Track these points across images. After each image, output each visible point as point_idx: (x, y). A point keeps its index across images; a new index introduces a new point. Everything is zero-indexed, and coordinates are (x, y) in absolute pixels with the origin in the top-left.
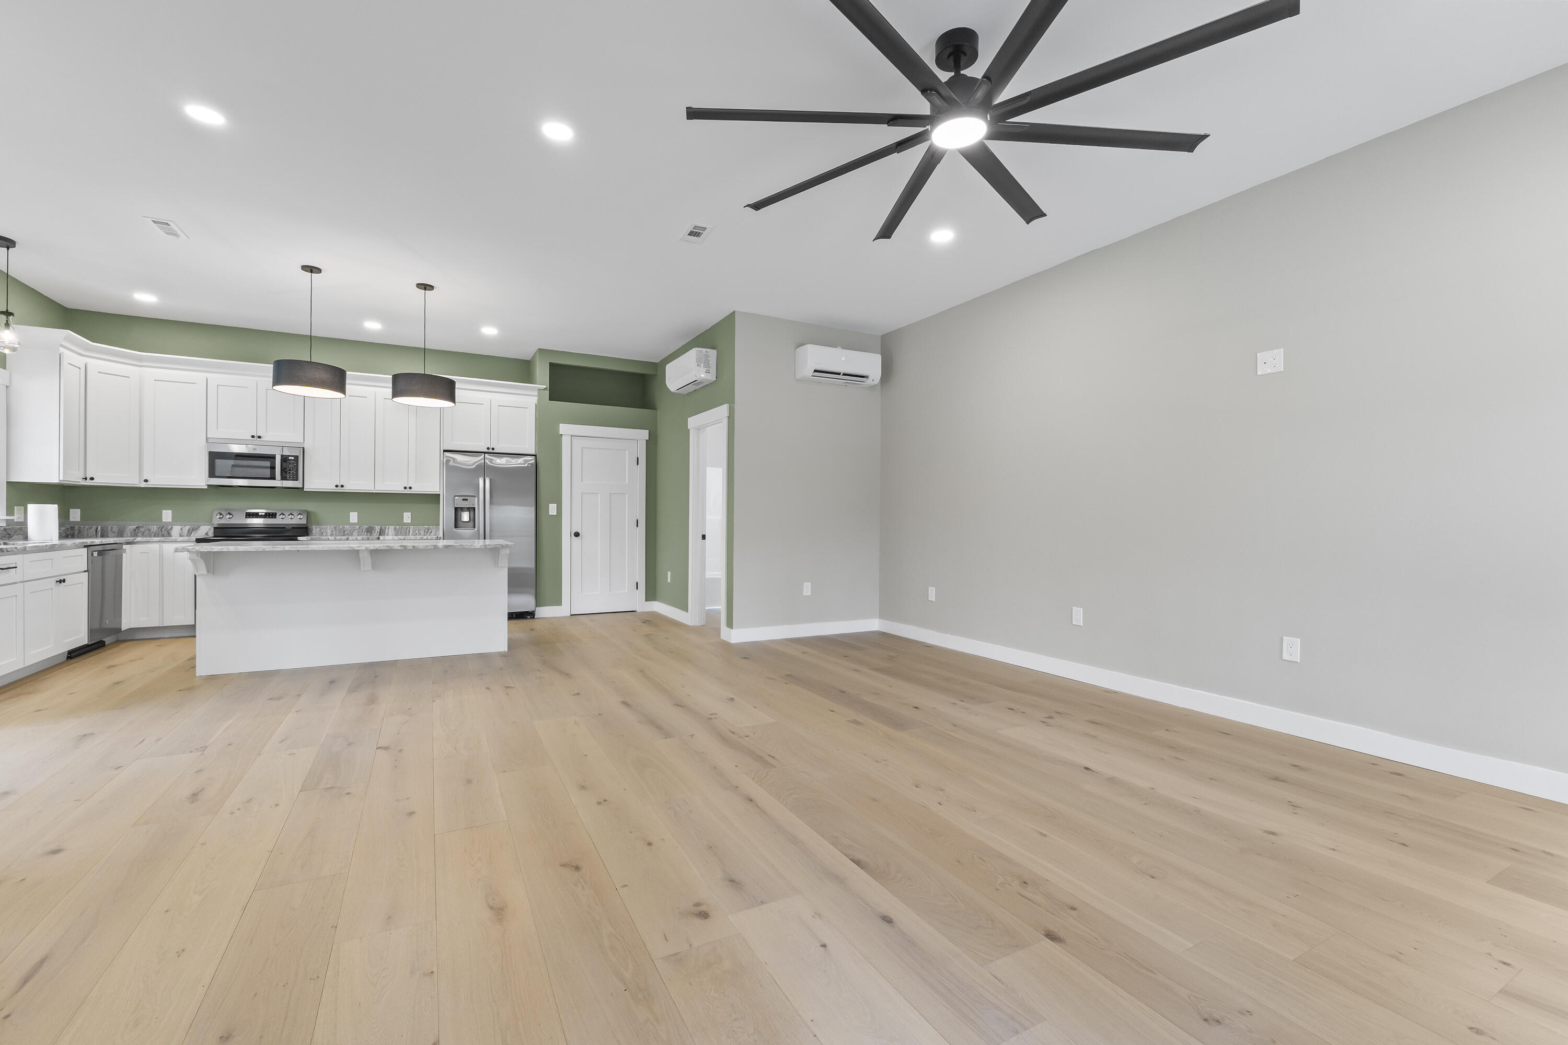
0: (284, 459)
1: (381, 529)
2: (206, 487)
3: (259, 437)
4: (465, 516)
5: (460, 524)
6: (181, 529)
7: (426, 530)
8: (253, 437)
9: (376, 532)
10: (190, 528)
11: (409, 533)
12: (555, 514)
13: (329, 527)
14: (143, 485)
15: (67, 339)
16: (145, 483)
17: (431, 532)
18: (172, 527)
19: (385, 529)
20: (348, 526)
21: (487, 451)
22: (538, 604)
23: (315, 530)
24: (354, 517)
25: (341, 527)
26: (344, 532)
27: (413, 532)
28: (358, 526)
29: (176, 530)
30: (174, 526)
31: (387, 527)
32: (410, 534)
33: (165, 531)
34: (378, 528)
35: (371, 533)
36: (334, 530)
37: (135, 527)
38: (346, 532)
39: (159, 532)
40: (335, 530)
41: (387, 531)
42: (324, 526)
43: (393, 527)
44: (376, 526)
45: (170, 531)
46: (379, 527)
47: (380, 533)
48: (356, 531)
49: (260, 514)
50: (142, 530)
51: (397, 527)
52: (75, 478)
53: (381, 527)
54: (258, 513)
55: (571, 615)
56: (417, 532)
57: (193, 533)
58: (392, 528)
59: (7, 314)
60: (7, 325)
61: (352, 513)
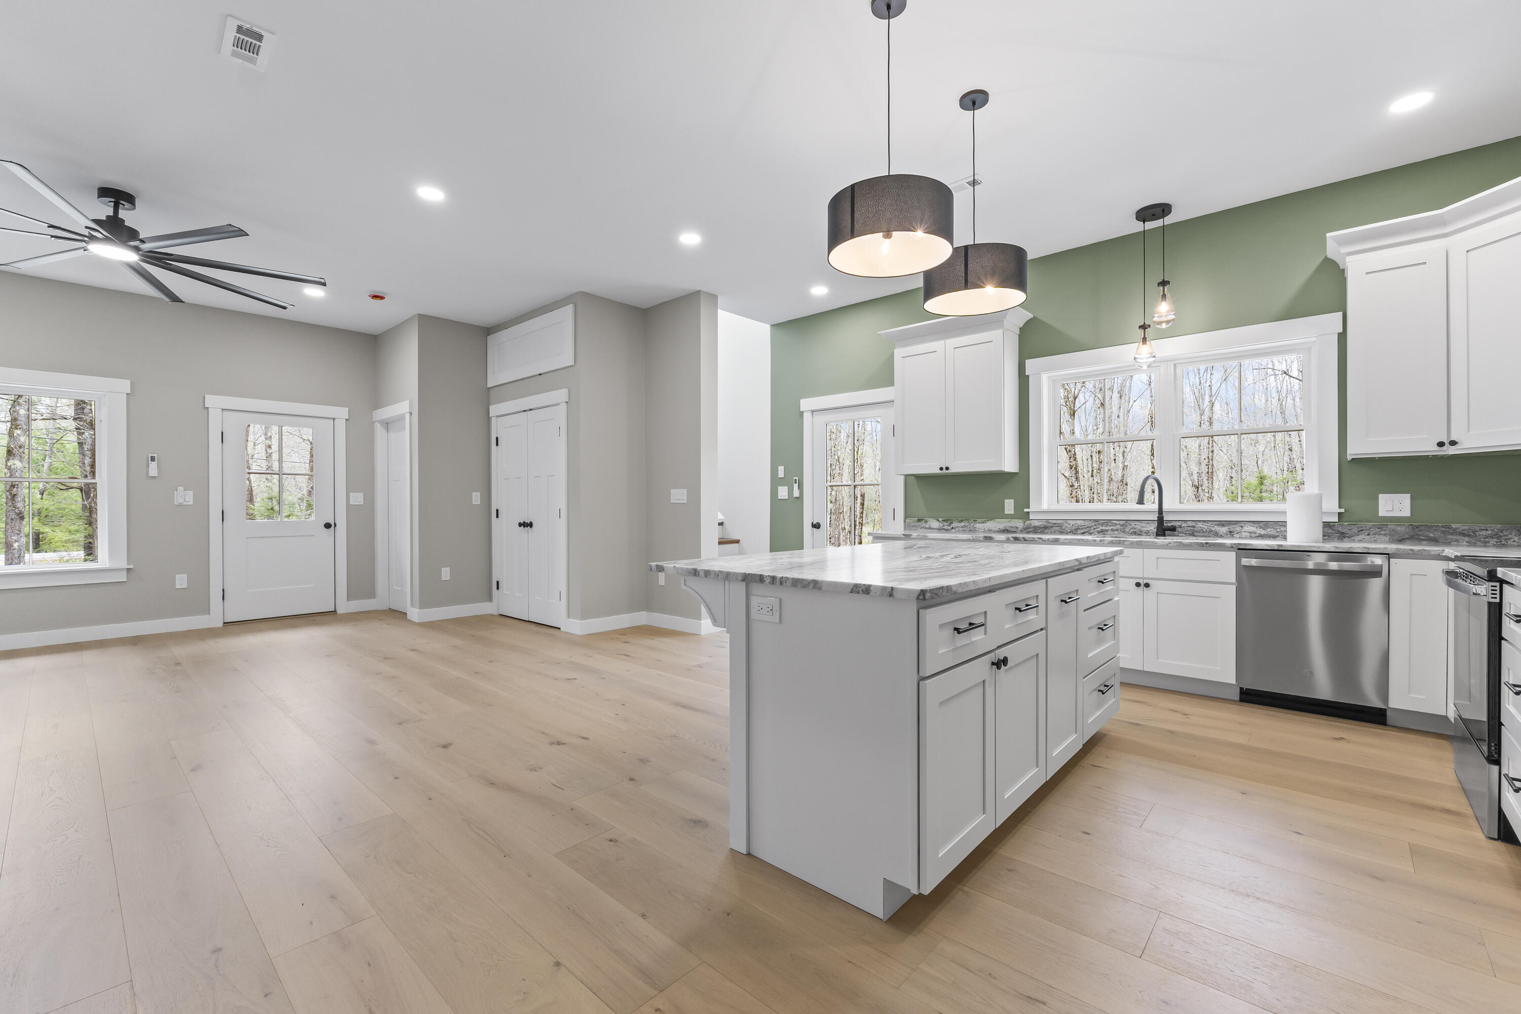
59: (1164, 283)
60: (1164, 296)
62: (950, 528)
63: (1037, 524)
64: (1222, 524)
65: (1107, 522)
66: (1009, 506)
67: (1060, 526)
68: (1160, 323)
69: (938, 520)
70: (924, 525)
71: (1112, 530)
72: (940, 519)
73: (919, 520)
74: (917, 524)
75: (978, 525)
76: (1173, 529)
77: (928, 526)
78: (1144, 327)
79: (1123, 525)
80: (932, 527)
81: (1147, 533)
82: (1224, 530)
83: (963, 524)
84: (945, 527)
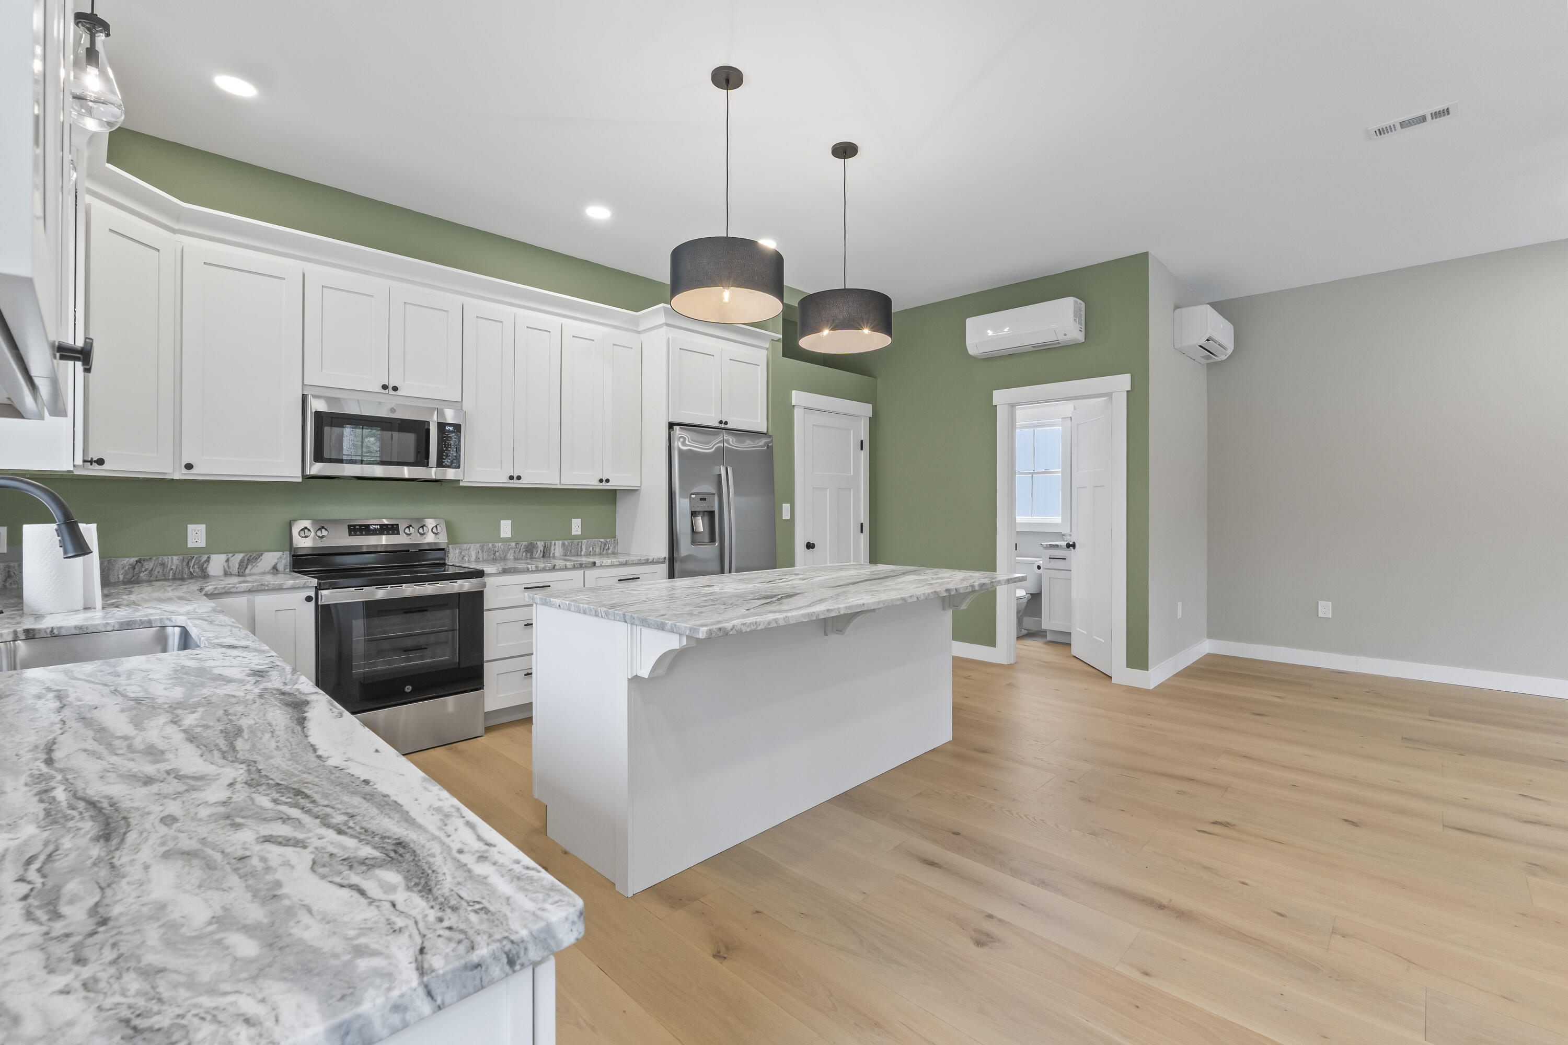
1: (544, 547)
2: (302, 480)
3: (395, 389)
6: (227, 561)
7: (603, 546)
8: (385, 387)
9: (539, 551)
10: (244, 557)
11: (581, 550)
12: (789, 517)
13: (472, 546)
14: (179, 474)
16: (185, 471)
17: (609, 549)
18: (209, 558)
19: (550, 546)
20: (500, 544)
21: (719, 425)
24: (506, 529)
25: (490, 545)
26: (494, 554)
27: (586, 549)
28: (513, 544)
29: (216, 564)
30: (213, 556)
31: (553, 542)
32: (583, 553)
33: (196, 566)
34: (540, 545)
35: (532, 553)
36: (480, 551)
37: (133, 560)
38: (497, 554)
39: (183, 569)
40: (483, 551)
41: (553, 548)
42: (465, 546)
43: (561, 542)
44: (538, 543)
45: (205, 565)
46: (543, 543)
47: (544, 552)
48: (511, 552)
49: (372, 527)
50: (149, 566)
51: (566, 542)
53: (545, 544)
54: (369, 525)
56: (591, 549)
57: (250, 567)
58: (558, 545)
61: (502, 522)
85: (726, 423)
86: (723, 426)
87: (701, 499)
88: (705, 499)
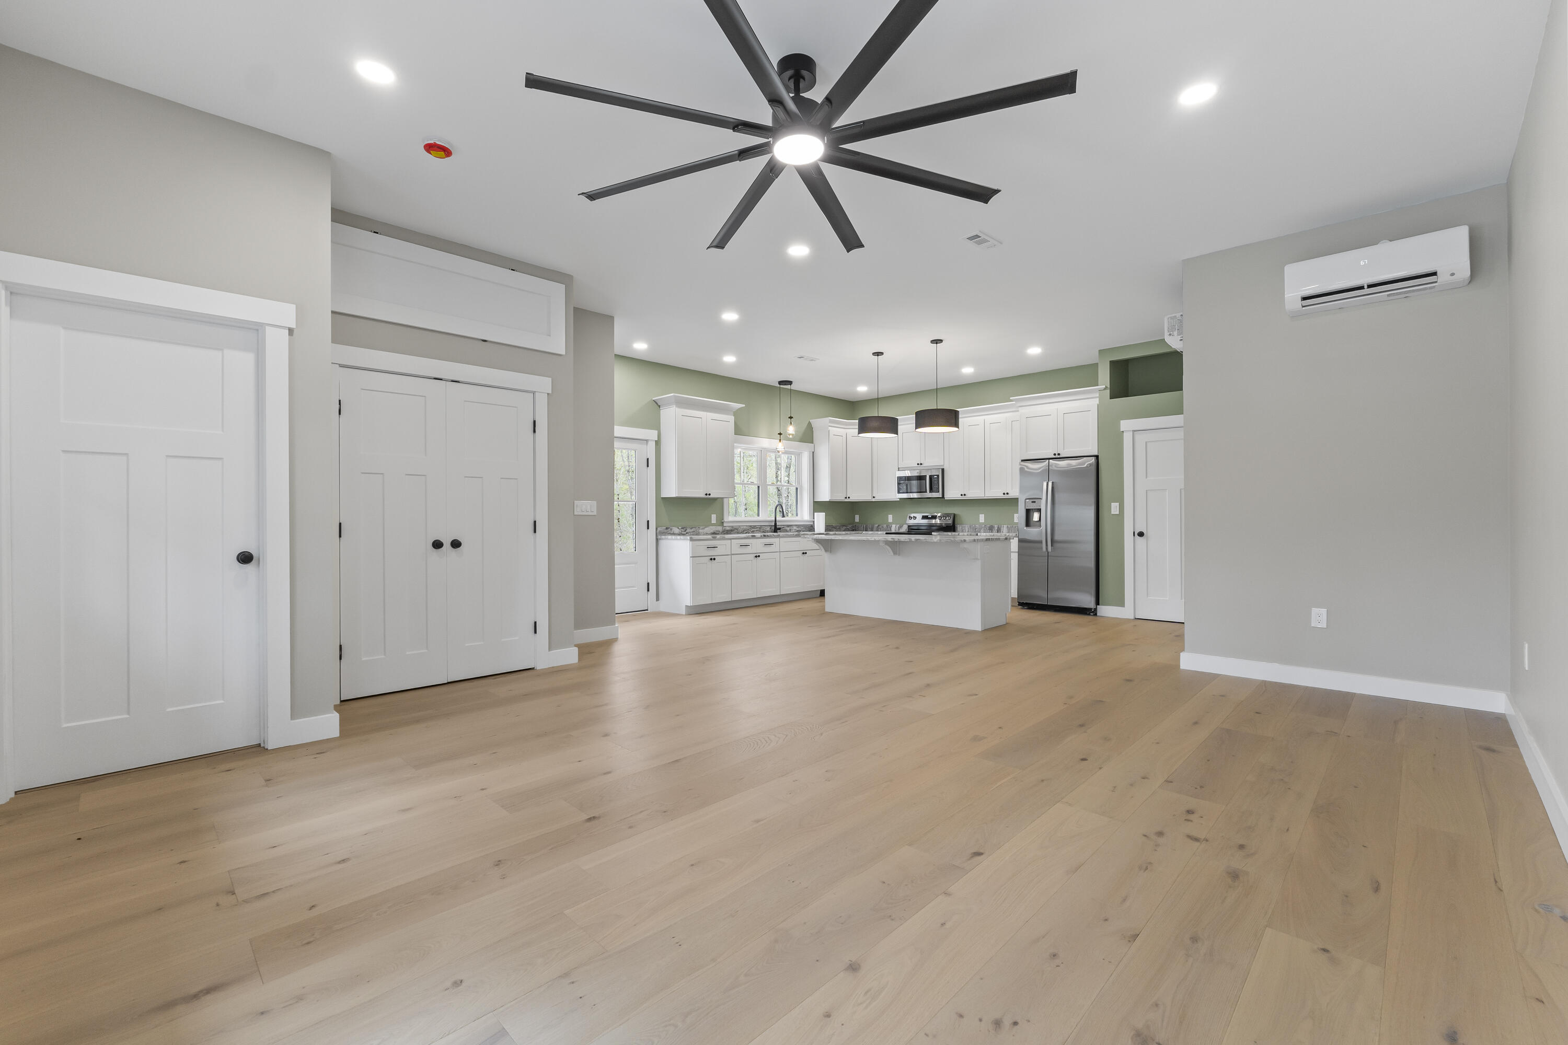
0: (931, 477)
1: (998, 528)
2: (899, 500)
3: (921, 464)
4: (1036, 517)
5: (1031, 523)
8: (918, 464)
10: (899, 526)
12: (1118, 513)
13: (967, 524)
14: (873, 500)
15: (831, 422)
16: (873, 498)
18: (892, 526)
20: (978, 525)
21: (1054, 457)
22: (1098, 603)
23: (959, 527)
24: (982, 518)
25: (974, 525)
28: (983, 526)
31: (1002, 525)
33: (889, 528)
35: (992, 530)
36: (970, 527)
38: (977, 530)
41: (1002, 528)
42: (964, 524)
45: (891, 528)
46: (997, 526)
47: (998, 530)
48: (983, 529)
49: (928, 516)
50: (880, 527)
51: (1009, 526)
52: (840, 497)
55: (1136, 619)
58: (1005, 526)
59: (791, 418)
60: (791, 423)
61: (980, 515)
62: (685, 533)
63: (728, 528)
64: (788, 526)
65: (754, 527)
66: (714, 517)
67: (737, 529)
68: (790, 434)
69: (678, 528)
70: (670, 532)
71: (757, 531)
72: (680, 528)
73: (667, 528)
74: (666, 531)
75: (700, 531)
76: (779, 529)
77: (672, 532)
78: (780, 434)
79: (760, 528)
80: (675, 533)
81: (768, 532)
82: (788, 529)
83: (693, 530)
84: (683, 533)
85: (1059, 454)
86: (1057, 456)
87: (1032, 502)
88: (1035, 502)
